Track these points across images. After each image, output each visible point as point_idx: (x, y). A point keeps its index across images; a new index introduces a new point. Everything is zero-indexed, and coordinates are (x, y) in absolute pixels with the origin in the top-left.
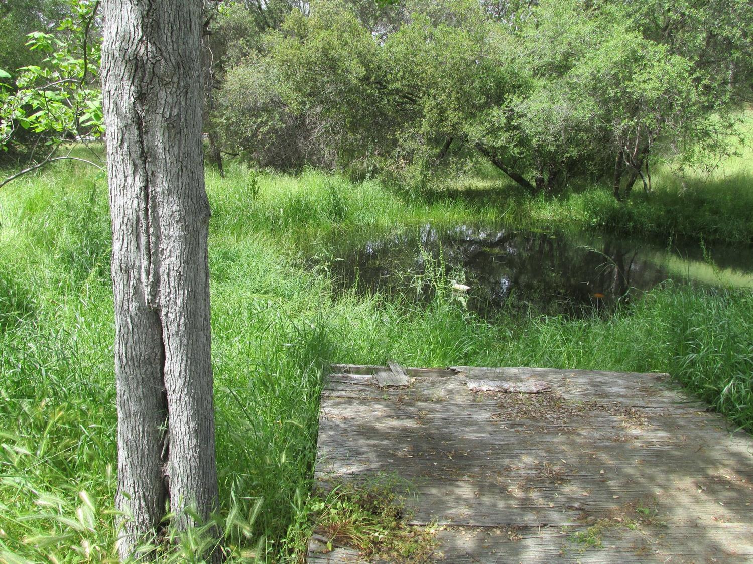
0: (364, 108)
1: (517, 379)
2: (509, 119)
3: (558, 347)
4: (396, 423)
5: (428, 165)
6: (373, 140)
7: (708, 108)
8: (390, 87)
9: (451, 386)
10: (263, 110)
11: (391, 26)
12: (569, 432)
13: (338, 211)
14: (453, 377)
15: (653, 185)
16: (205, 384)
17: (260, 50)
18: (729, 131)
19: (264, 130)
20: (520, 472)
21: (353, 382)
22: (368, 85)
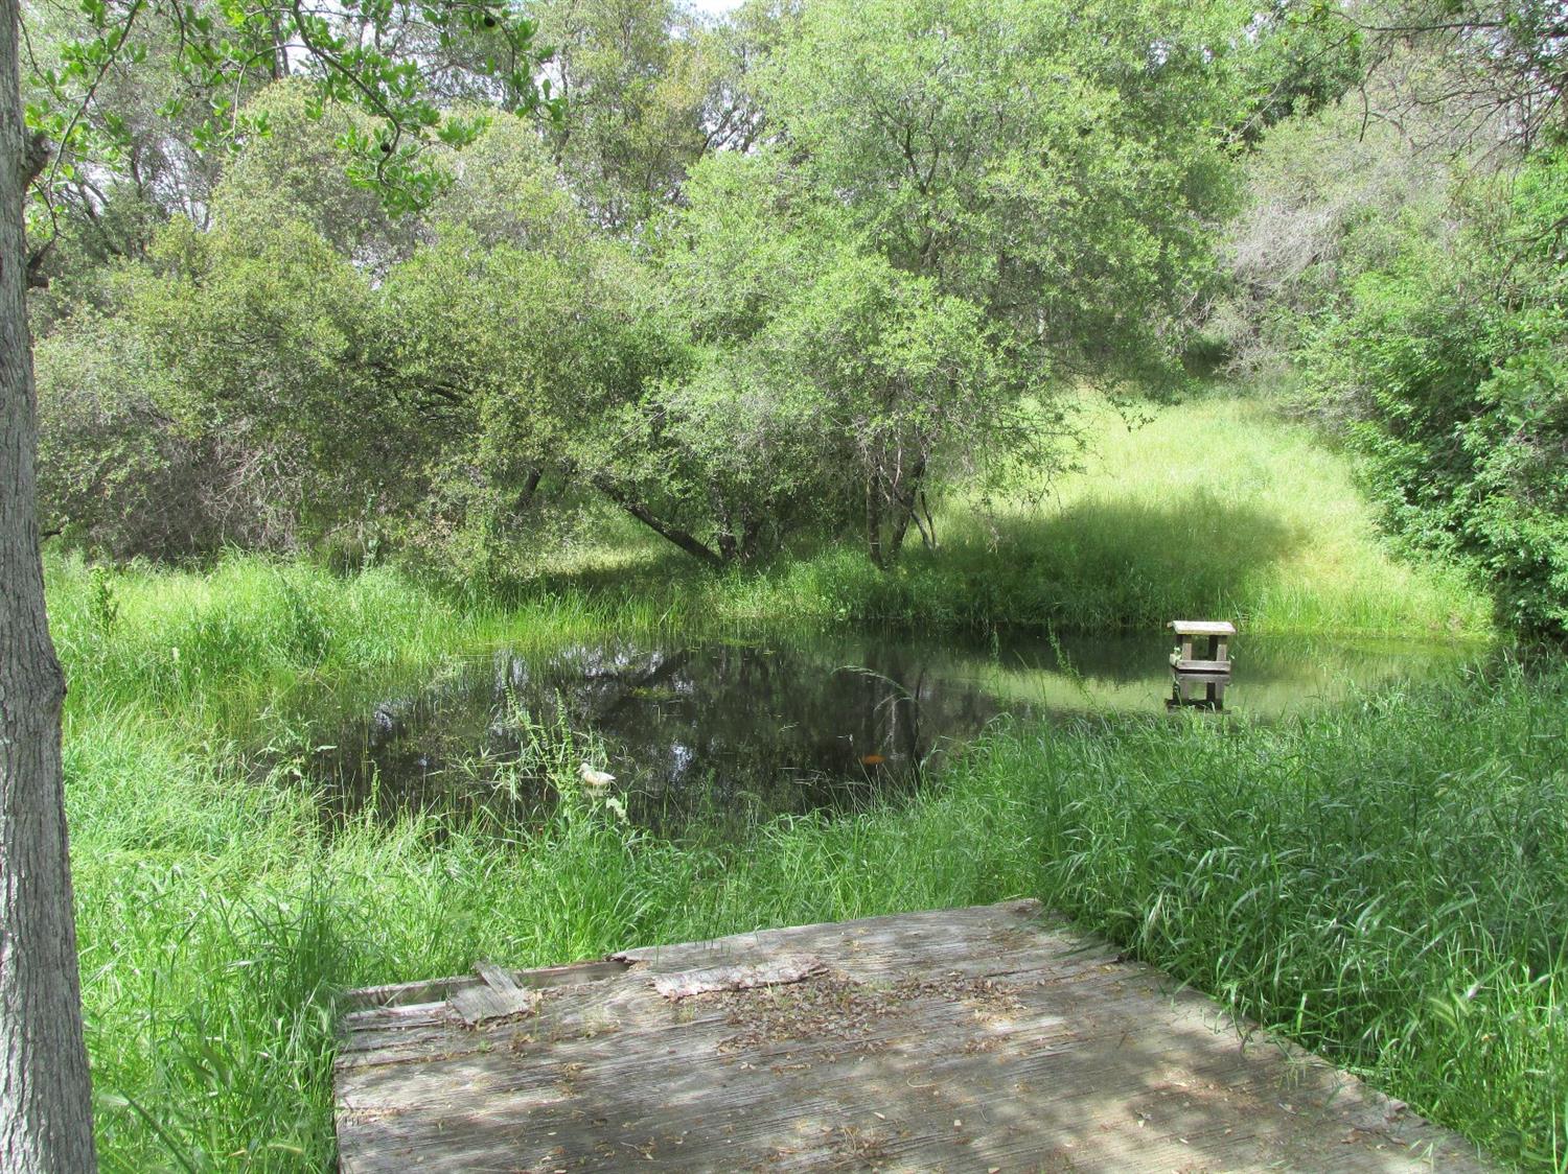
0: (349, 416)
1: (755, 957)
2: (658, 426)
3: (821, 876)
4: (517, 1101)
5: (496, 527)
6: (375, 483)
7: (1017, 389)
8: (403, 372)
9: (621, 996)
10: (114, 431)
11: (393, 251)
12: (880, 1053)
13: (309, 641)
14: (623, 975)
15: (939, 535)
16: (75, 1100)
17: (97, 302)
18: (1057, 429)
19: (121, 474)
20: (798, 1158)
21: (404, 1024)
22: (354, 369)
